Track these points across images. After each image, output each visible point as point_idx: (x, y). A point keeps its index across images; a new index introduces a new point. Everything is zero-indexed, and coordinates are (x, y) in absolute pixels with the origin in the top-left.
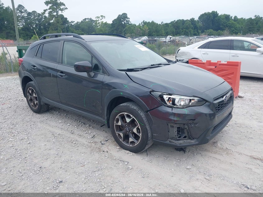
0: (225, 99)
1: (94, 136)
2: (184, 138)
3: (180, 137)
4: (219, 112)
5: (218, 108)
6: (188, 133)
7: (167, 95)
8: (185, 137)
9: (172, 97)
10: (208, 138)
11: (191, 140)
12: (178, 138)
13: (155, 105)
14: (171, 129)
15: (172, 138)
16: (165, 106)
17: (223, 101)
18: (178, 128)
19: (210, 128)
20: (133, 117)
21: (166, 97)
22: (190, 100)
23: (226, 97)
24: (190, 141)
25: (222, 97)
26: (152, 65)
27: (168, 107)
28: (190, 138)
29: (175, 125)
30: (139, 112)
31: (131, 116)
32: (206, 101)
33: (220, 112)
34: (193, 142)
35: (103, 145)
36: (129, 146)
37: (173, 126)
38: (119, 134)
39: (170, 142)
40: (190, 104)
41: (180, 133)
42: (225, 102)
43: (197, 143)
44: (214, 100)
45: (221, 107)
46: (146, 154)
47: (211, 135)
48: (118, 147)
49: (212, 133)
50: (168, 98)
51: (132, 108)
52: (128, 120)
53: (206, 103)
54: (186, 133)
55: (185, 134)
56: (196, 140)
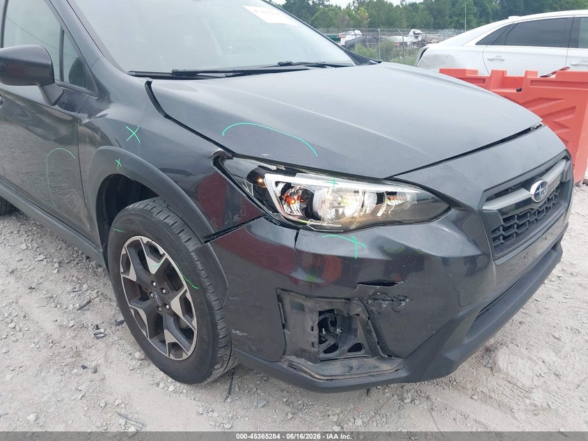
0: (536, 195)
1: (89, 302)
2: (350, 351)
3: (333, 348)
4: (507, 247)
5: (505, 229)
6: (368, 332)
7: (278, 171)
8: (357, 348)
9: (299, 181)
10: (451, 355)
11: (382, 359)
12: (322, 355)
13: (233, 215)
14: (293, 316)
15: (301, 353)
16: (270, 220)
17: (528, 201)
18: (321, 313)
19: (462, 319)
20: (167, 256)
21: (273, 183)
22: (380, 198)
23: (542, 185)
24: (377, 363)
25: (526, 185)
26: (281, 64)
27: (283, 225)
28: (373, 353)
29: (308, 304)
30: (184, 237)
31: (162, 251)
32: (451, 203)
33: (513, 244)
34: (387, 368)
35: (98, 338)
36: (167, 355)
37: (303, 306)
38: (137, 313)
39: (291, 365)
40: (379, 214)
41: (338, 330)
42: (536, 207)
43: (403, 374)
44: (489, 199)
45: (519, 227)
46: (227, 387)
47: (466, 341)
48: (137, 355)
49: (474, 328)
50: (281, 186)
51: (160, 221)
52: (154, 266)
53: (449, 209)
54: (360, 332)
55: (356, 336)
56: (400, 361)
